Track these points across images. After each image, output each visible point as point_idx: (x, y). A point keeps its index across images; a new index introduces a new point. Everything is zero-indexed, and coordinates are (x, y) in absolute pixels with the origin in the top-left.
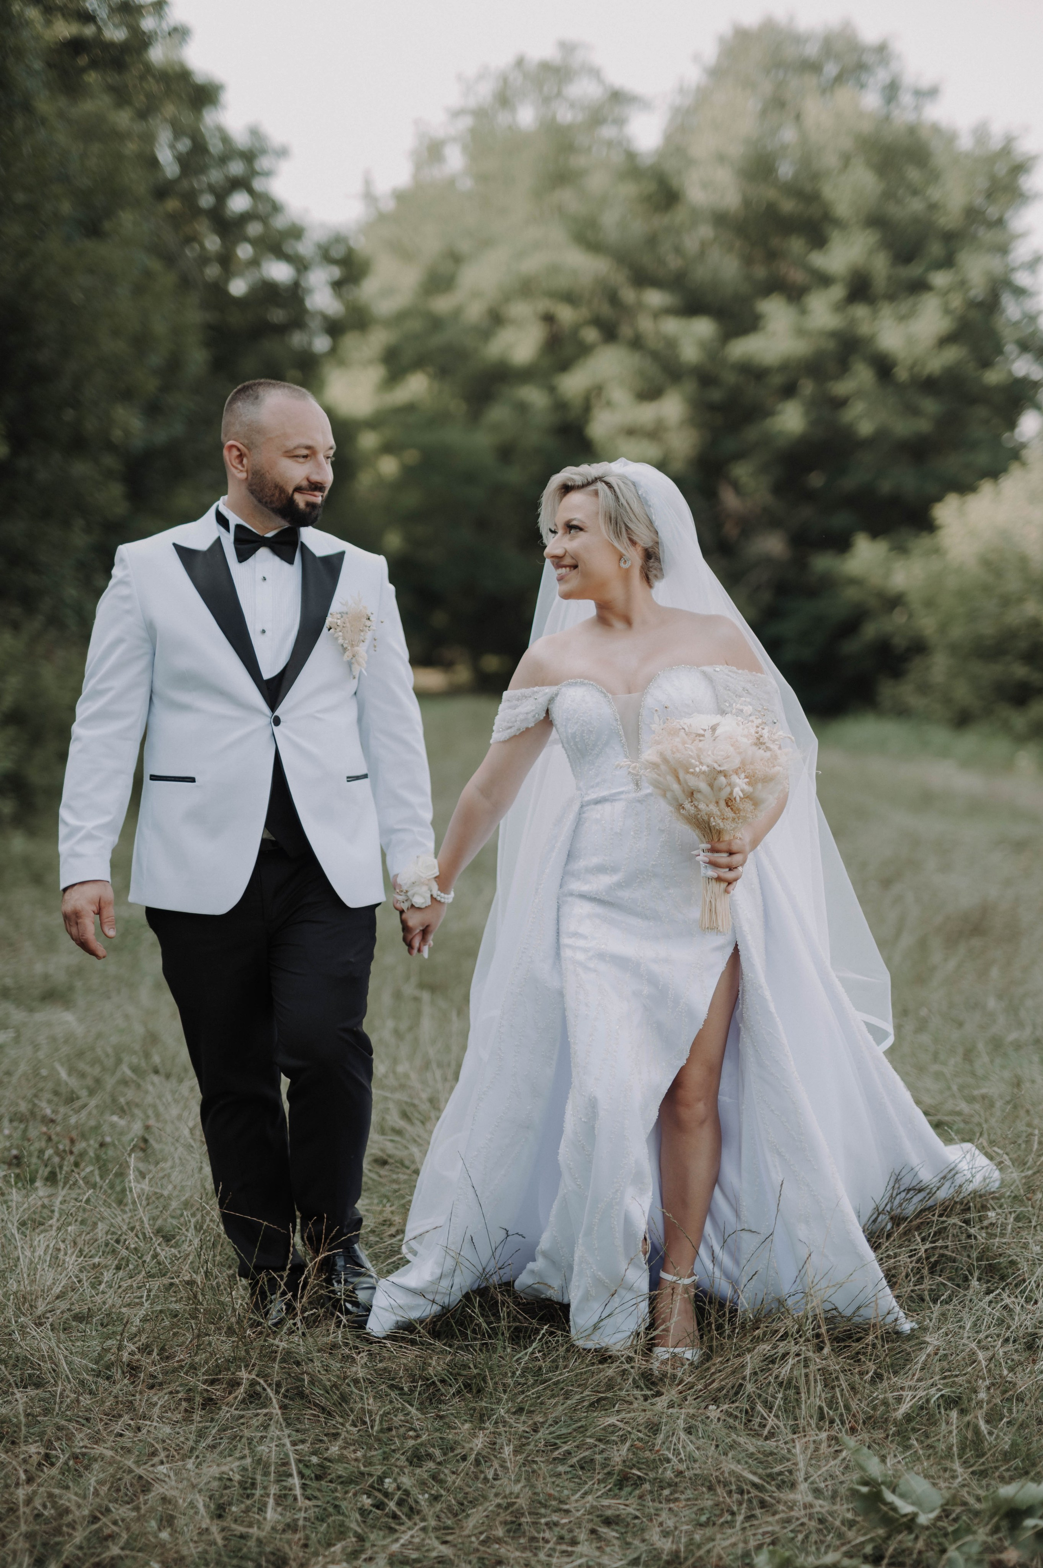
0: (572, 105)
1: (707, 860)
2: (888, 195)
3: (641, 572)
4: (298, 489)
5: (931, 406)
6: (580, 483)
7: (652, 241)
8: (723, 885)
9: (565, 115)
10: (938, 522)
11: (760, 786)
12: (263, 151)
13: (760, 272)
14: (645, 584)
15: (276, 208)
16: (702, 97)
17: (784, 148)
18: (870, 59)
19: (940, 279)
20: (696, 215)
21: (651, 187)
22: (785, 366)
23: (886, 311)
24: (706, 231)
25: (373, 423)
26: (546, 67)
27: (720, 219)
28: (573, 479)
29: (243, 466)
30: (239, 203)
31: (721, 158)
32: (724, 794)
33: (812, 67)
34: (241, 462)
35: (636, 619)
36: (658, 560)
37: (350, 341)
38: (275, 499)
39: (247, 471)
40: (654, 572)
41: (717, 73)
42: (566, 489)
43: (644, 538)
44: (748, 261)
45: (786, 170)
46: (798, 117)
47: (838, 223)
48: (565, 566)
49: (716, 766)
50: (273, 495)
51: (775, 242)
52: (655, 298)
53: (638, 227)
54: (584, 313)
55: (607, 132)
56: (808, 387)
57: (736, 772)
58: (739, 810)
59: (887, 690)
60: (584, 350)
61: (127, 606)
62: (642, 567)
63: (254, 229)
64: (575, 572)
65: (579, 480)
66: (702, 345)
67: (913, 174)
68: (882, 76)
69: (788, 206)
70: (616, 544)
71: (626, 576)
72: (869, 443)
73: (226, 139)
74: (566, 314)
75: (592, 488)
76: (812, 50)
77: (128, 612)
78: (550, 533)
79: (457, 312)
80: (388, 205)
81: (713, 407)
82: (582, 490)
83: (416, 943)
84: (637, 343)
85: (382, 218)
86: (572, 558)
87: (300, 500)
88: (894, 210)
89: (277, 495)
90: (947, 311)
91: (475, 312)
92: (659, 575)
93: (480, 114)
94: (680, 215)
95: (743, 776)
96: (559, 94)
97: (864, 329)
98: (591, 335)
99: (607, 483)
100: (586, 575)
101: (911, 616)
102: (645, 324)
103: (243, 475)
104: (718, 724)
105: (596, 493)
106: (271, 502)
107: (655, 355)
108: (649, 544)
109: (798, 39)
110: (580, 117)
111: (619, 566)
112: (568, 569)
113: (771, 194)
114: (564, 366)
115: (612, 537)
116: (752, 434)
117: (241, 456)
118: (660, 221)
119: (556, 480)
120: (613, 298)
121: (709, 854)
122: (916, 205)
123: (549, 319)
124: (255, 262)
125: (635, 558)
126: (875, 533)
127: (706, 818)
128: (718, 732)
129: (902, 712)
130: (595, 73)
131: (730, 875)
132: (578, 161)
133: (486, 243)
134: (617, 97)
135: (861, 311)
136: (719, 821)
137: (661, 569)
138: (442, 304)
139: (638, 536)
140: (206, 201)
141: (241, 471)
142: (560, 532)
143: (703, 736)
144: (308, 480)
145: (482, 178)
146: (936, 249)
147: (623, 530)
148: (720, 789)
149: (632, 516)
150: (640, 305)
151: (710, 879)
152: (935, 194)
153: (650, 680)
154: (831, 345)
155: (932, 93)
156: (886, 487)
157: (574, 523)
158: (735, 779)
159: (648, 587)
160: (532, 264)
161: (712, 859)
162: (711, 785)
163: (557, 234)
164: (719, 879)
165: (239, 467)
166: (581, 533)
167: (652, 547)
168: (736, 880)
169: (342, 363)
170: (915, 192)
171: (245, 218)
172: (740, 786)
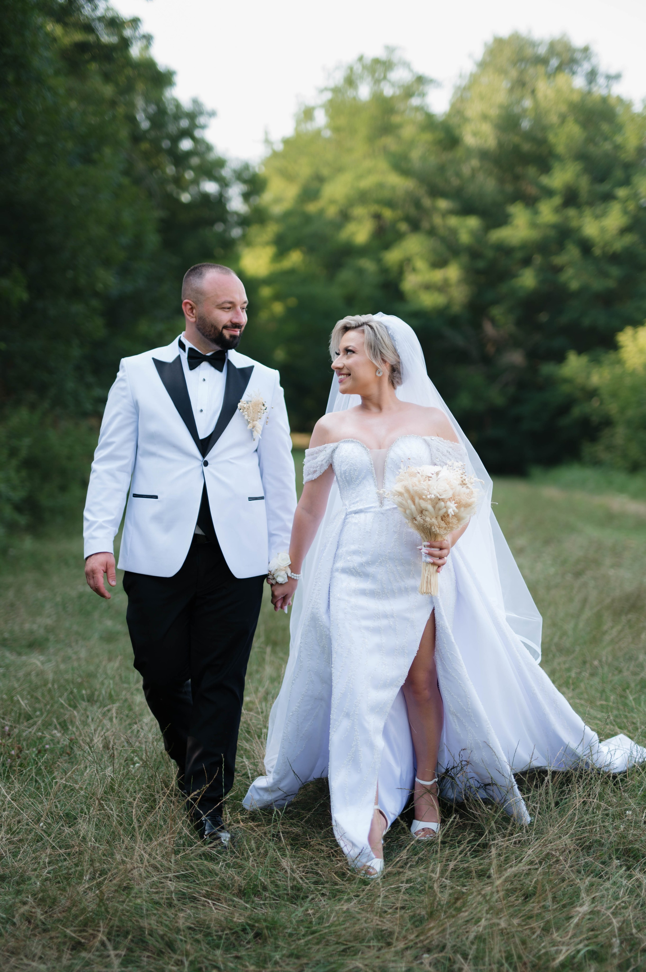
0: (393, 85)
1: (427, 552)
2: (590, 140)
3: (389, 379)
4: (225, 327)
5: (615, 271)
6: (354, 326)
7: (442, 169)
8: (436, 568)
9: (388, 91)
10: (621, 344)
11: (462, 509)
12: (201, 113)
13: (509, 188)
14: (391, 386)
15: (209, 148)
16: (474, 80)
17: (525, 111)
18: (578, 56)
19: (621, 192)
20: (469, 152)
21: (441, 135)
22: (524, 246)
23: (588, 212)
24: (475, 162)
25: (268, 281)
26: (376, 61)
27: (484, 155)
28: (350, 323)
29: (193, 314)
30: (186, 145)
31: (485, 117)
32: (442, 512)
33: (543, 61)
34: (192, 312)
35: (385, 406)
36: (399, 372)
37: (254, 230)
38: (212, 333)
39: (196, 317)
40: (397, 380)
41: (483, 65)
42: (346, 329)
43: (391, 358)
44: (501, 181)
45: (526, 124)
46: (533, 92)
47: (559, 158)
48: (344, 374)
49: (438, 496)
50: (210, 331)
51: (519, 170)
52: (443, 204)
53: (433, 160)
54: (399, 213)
55: (415, 101)
56: (538, 259)
57: (450, 499)
58: (449, 523)
59: (587, 449)
60: (399, 237)
61: (124, 394)
62: (390, 376)
63: (195, 161)
64: (349, 378)
65: (353, 324)
66: (472, 233)
67: (605, 127)
68: (586, 67)
69: (526, 147)
70: (374, 362)
71: (379, 381)
72: (577, 294)
73: (178, 106)
74: (388, 214)
75: (361, 328)
76: (542, 51)
77: (124, 397)
78: (336, 355)
79: (321, 212)
80: (279, 147)
81: (478, 272)
82: (355, 330)
83: (279, 604)
84: (432, 232)
85: (275, 155)
86: (348, 369)
87: (227, 334)
88: (591, 149)
89: (213, 331)
90: (625, 212)
91: (332, 212)
92: (399, 382)
93: (336, 90)
94: (459, 152)
95: (453, 502)
96: (385, 78)
97: (574, 223)
98: (403, 227)
99: (370, 326)
100: (355, 379)
101: (602, 403)
102: (437, 220)
103: (193, 320)
104: (440, 471)
105: (363, 332)
106: (210, 335)
107: (443, 240)
108: (394, 363)
109: (533, 44)
110: (398, 92)
111: (376, 375)
112: (345, 376)
113: (516, 139)
114: (387, 246)
115: (372, 357)
116: (504, 288)
117: (192, 309)
118: (446, 156)
119: (341, 323)
120: (418, 204)
121: (428, 548)
122: (607, 146)
123: (377, 217)
124: (196, 182)
125: (385, 371)
126: (580, 352)
127: (429, 526)
128: (440, 476)
129: (596, 463)
130: (407, 65)
131: (440, 562)
132: (396, 119)
133: (339, 170)
134: (420, 80)
135: (572, 212)
136: (437, 529)
137: (401, 378)
138: (312, 208)
139: (387, 357)
140: (166, 144)
141: (192, 317)
142: (341, 354)
143: (431, 477)
144: (231, 322)
145: (337, 129)
146: (619, 174)
147: (379, 353)
148: (440, 509)
149: (384, 345)
150: (435, 209)
151: (428, 563)
152: (619, 139)
153: (392, 442)
154: (552, 233)
155: (617, 77)
156: (587, 322)
157: (350, 348)
158: (449, 503)
159: (393, 388)
160: (366, 183)
161: (431, 551)
162: (434, 507)
163: (383, 165)
164: (434, 564)
165: (191, 315)
166: (354, 355)
167: (396, 365)
168: (443, 564)
169: (249, 244)
170: (606, 139)
171: (189, 154)
172: (452, 508)
